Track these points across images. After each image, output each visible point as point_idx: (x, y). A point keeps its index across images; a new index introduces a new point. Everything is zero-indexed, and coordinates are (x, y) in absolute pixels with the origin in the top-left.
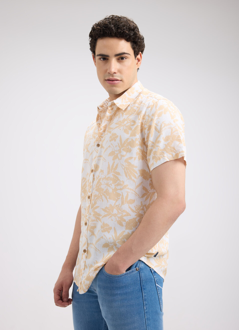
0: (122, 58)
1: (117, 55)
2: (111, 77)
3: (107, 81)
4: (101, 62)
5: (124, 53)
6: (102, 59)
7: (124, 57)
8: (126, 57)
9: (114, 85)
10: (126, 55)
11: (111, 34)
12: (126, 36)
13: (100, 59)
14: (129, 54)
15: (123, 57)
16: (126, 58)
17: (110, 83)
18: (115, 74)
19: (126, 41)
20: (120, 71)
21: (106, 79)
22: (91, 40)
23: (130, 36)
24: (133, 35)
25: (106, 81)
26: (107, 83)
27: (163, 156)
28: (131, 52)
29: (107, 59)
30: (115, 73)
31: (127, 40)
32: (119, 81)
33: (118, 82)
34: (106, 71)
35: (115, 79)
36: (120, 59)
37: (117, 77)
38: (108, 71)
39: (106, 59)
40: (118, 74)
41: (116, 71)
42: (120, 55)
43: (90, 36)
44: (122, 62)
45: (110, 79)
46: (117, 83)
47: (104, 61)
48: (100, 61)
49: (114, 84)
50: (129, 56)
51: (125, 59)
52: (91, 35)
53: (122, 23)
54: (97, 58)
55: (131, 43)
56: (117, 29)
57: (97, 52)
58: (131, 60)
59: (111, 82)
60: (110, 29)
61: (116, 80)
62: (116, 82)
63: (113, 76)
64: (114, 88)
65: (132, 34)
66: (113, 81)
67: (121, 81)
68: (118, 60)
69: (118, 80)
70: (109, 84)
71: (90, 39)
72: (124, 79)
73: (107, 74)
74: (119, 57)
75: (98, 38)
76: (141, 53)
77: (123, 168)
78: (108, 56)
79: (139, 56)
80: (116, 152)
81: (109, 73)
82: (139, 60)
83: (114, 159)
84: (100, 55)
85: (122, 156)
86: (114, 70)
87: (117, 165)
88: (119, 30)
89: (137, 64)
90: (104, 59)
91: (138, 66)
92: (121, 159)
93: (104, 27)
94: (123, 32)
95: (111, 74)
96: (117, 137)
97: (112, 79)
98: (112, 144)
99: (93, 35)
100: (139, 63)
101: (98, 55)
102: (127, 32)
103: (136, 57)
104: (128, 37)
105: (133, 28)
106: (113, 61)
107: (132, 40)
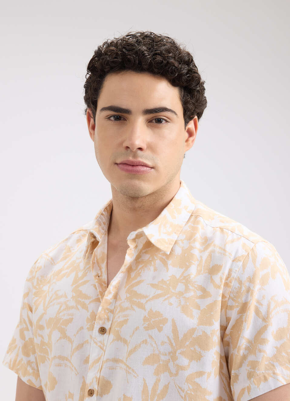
0: (159, 121)
1: (148, 112)
2: (131, 158)
3: (121, 166)
4: (112, 126)
5: (165, 109)
6: (112, 118)
7: (163, 119)
8: (168, 120)
9: (135, 175)
10: (169, 112)
12: (172, 72)
13: (109, 118)
14: (176, 114)
15: (160, 119)
16: (166, 121)
17: (127, 171)
18: (139, 152)
19: (170, 85)
20: (151, 147)
21: (119, 161)
22: (90, 78)
23: (180, 76)
24: (187, 73)
25: (116, 165)
26: (119, 170)
27: (274, 373)
28: (178, 108)
29: (125, 119)
30: (140, 149)
31: (174, 82)
32: (149, 169)
33: (145, 168)
35: (140, 162)
36: (154, 121)
37: (144, 158)
38: (125, 144)
39: (122, 119)
40: (147, 153)
41: (144, 146)
42: (156, 112)
43: (89, 68)
44: (158, 128)
45: (128, 163)
46: (143, 171)
47: (118, 122)
48: (110, 122)
49: (138, 172)
50: (175, 116)
51: (164, 122)
52: (91, 67)
53: (164, 45)
54: (100, 115)
55: (181, 90)
56: (154, 55)
57: (102, 102)
59: (130, 168)
60: (139, 54)
61: (143, 166)
63: (135, 156)
64: (136, 182)
65: (185, 71)
66: (133, 166)
67: (153, 170)
68: (150, 121)
69: (146, 166)
70: (124, 173)
71: (88, 76)
72: (160, 165)
73: (123, 150)
74: (150, 116)
75: (108, 72)
76: (196, 117)
77: (183, 395)
78: (128, 111)
79: (191, 125)
80: (163, 358)
81: (127, 148)
82: (190, 134)
83: (157, 373)
84: (111, 108)
85: (180, 368)
86: (138, 142)
87: (166, 387)
88: (159, 58)
89: (187, 141)
90: (118, 118)
91: (188, 146)
92: (177, 374)
93: (126, 49)
94: (168, 63)
95: (132, 151)
96: (165, 321)
97: (132, 162)
98: (151, 337)
99: (97, 65)
100: (191, 139)
101: (104, 109)
102: (176, 64)
103: (186, 123)
104: (176, 75)
105: (187, 59)
106: (139, 123)
107: (185, 84)
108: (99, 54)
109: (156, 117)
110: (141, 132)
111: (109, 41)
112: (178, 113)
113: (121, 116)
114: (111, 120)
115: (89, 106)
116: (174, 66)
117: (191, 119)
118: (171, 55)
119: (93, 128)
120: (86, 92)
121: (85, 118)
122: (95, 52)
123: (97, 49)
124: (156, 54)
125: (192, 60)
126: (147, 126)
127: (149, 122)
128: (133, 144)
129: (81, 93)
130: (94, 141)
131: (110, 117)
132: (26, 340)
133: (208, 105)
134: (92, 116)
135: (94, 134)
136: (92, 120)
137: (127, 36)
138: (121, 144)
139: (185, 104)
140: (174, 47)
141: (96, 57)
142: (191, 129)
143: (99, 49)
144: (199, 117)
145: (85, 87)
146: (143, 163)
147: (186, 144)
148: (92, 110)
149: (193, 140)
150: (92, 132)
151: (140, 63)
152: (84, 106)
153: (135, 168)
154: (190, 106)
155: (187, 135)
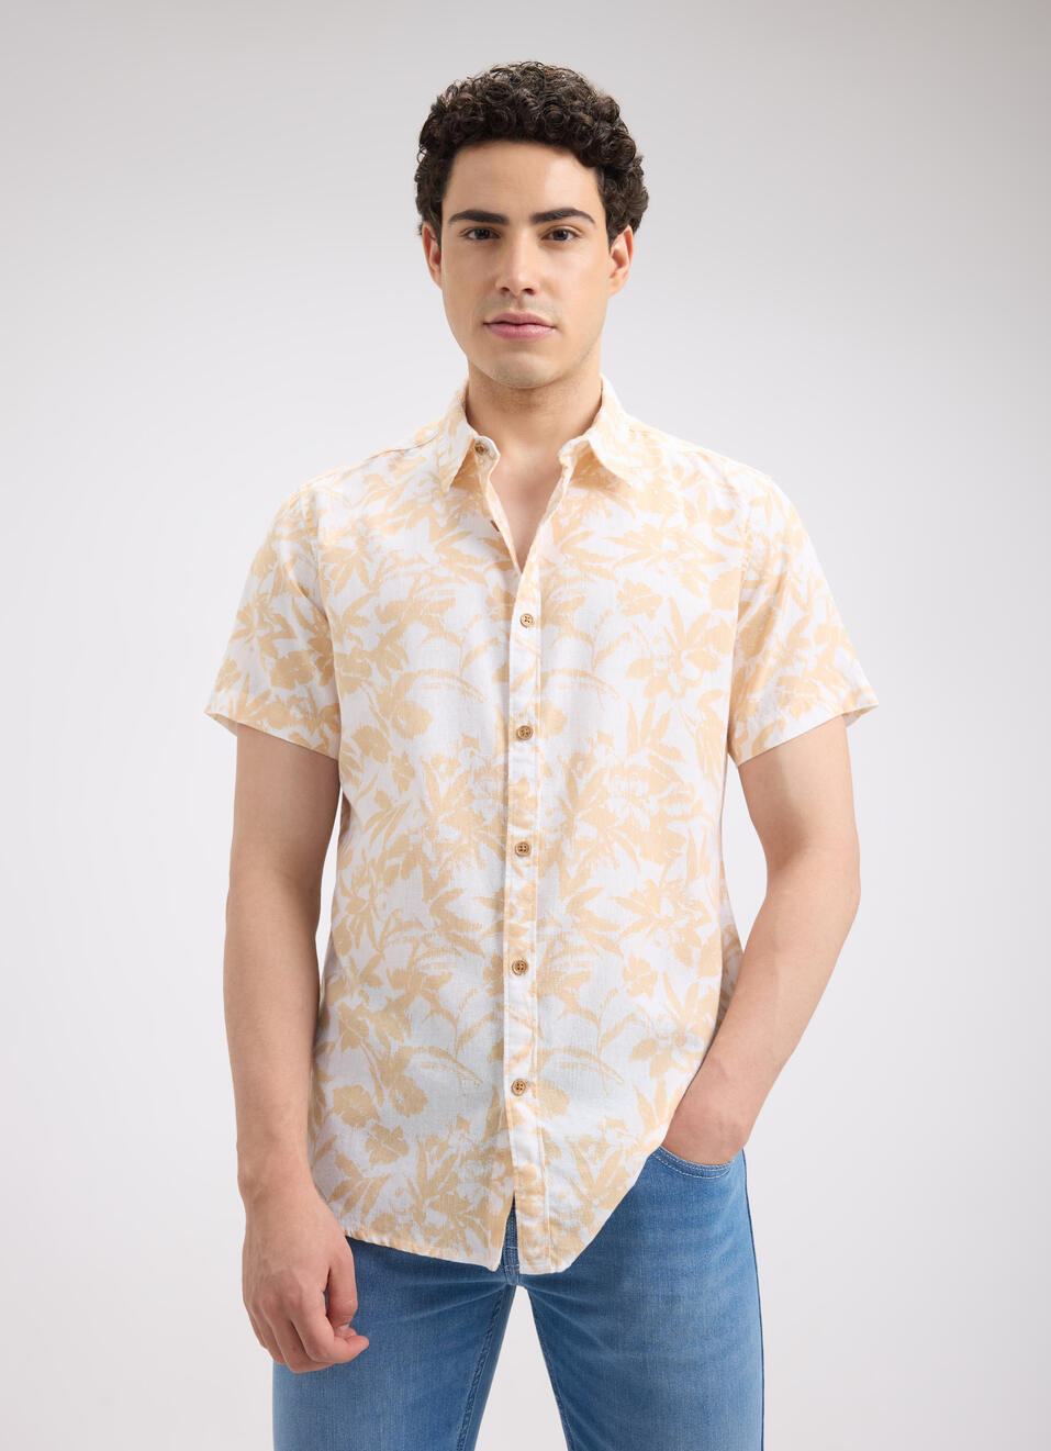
0: (560, 235)
1: (540, 217)
2: (512, 310)
3: (495, 327)
4: (472, 249)
5: (571, 213)
6: (472, 235)
7: (568, 231)
8: (578, 232)
9: (523, 344)
10: (579, 218)
12: (582, 138)
13: (465, 234)
14: (592, 221)
15: (562, 231)
16: (575, 235)
17: (507, 336)
18: (527, 297)
19: (577, 163)
20: (548, 286)
21: (489, 319)
22: (425, 160)
23: (598, 143)
24: (609, 139)
25: (486, 327)
26: (491, 335)
28: (597, 211)
29: (498, 235)
30: (529, 291)
31: (586, 159)
32: (548, 329)
33: (539, 330)
35: (529, 316)
36: (551, 236)
37: (535, 307)
38: (500, 284)
40: (542, 297)
41: (534, 285)
42: (555, 218)
44: (560, 251)
45: (507, 320)
46: (537, 336)
47: (485, 242)
48: (467, 243)
49: (526, 336)
50: (590, 225)
51: (570, 236)
52: (427, 139)
54: (450, 231)
55: (598, 173)
57: (451, 205)
59: (513, 330)
60: (517, 104)
61: (535, 324)
62: (533, 330)
63: (520, 305)
64: (523, 358)
65: (603, 136)
66: (518, 325)
67: (554, 330)
68: (545, 237)
69: (542, 324)
70: (501, 340)
71: (422, 156)
72: (568, 322)
73: (495, 295)
74: (546, 225)
75: (460, 145)
76: (629, 228)
78: (501, 219)
79: (620, 244)
81: (505, 289)
82: (620, 261)
84: (469, 215)
86: (523, 278)
88: (555, 111)
89: (613, 275)
90: (483, 234)
91: (615, 284)
93: (492, 97)
94: (573, 118)
95: (513, 296)
97: (515, 317)
98: (636, 628)
99: (437, 134)
100: (621, 271)
101: (456, 218)
102: (588, 119)
103: (612, 239)
104: (589, 143)
105: (607, 111)
106: (525, 240)
107: (607, 161)
108: (439, 111)
109: (555, 228)
110: (528, 258)
111: (458, 85)
112: (595, 220)
113: (488, 229)
114: (471, 239)
115: (426, 218)
116: (585, 125)
117: (620, 230)
118: (577, 103)
119: (437, 259)
120: (420, 189)
121: (419, 243)
123: (435, 101)
124: (549, 103)
125: (618, 114)
126: (540, 247)
127: (543, 239)
128: (513, 282)
129: (411, 191)
130: (440, 284)
131: (469, 233)
132: (280, 657)
133: (650, 203)
134: (434, 236)
135: (440, 270)
136: (434, 244)
137: (493, 71)
138: (492, 282)
139: (608, 201)
140: (582, 89)
141: (433, 118)
142: (621, 252)
143: (439, 100)
144: (635, 224)
145: (416, 179)
146: (535, 317)
147: (612, 280)
148: (432, 225)
149: (625, 274)
150: (436, 268)
151: (520, 122)
152: (416, 217)
153: (521, 330)
154: (618, 205)
155: (613, 264)
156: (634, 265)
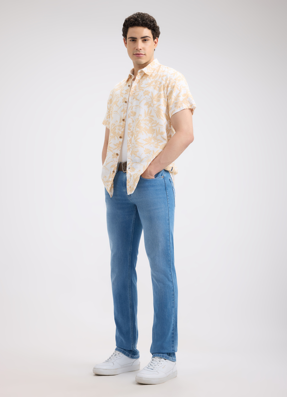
0: (145, 40)
1: (142, 38)
2: (138, 52)
4: (131, 42)
5: (147, 37)
9: (140, 58)
11: (138, 24)
12: (148, 26)
16: (148, 40)
17: (137, 56)
18: (140, 50)
20: (144, 49)
21: (135, 54)
22: (124, 28)
23: (151, 26)
28: (151, 36)
29: (135, 41)
30: (141, 49)
31: (149, 28)
33: (142, 55)
34: (135, 48)
37: (142, 52)
38: (136, 48)
41: (141, 48)
43: (123, 26)
44: (145, 42)
46: (142, 57)
47: (134, 42)
50: (150, 38)
52: (124, 25)
53: (145, 17)
54: (128, 40)
55: (151, 30)
57: (128, 36)
58: (151, 41)
59: (138, 55)
60: (138, 21)
63: (139, 52)
64: (140, 60)
65: (152, 25)
67: (145, 55)
68: (143, 41)
69: (143, 54)
70: (136, 57)
72: (147, 53)
73: (135, 50)
74: (143, 39)
76: (157, 38)
77: (155, 112)
78: (136, 38)
79: (156, 40)
80: (149, 103)
81: (137, 49)
82: (156, 43)
83: (148, 107)
84: (131, 38)
85: (154, 104)
86: (140, 48)
87: (151, 111)
88: (144, 22)
89: (155, 45)
90: (133, 40)
91: (155, 47)
92: (153, 106)
96: (149, 92)
98: (146, 97)
99: (126, 25)
100: (156, 45)
101: (129, 38)
102: (149, 23)
103: (154, 40)
106: (140, 41)
107: (152, 28)
109: (144, 39)
110: (140, 44)
113: (134, 40)
117: (155, 38)
119: (126, 44)
120: (123, 33)
122: (125, 20)
124: (144, 20)
128: (138, 48)
130: (127, 48)
131: (131, 40)
136: (125, 41)
139: (153, 34)
144: (158, 37)
145: (123, 31)
148: (125, 38)
150: (126, 45)
152: (123, 37)
153: (139, 55)
155: (154, 43)
156: (158, 43)
